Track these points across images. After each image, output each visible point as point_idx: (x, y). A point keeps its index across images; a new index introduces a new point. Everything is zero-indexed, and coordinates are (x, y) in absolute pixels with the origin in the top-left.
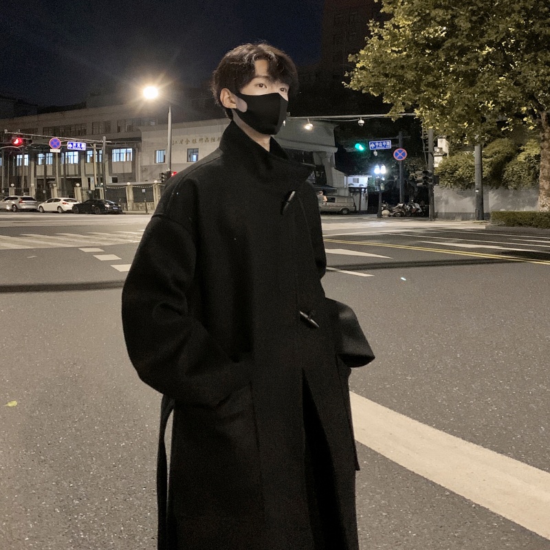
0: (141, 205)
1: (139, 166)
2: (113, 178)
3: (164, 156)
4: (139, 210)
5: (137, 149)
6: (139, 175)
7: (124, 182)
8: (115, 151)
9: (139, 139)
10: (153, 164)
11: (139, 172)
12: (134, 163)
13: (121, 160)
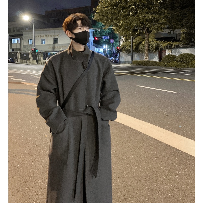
0: (24, 61)
1: (23, 45)
2: (12, 50)
3: (32, 42)
4: (23, 62)
5: (21, 39)
6: (23, 49)
7: (17, 51)
8: (13, 39)
9: (22, 35)
10: (28, 45)
11: (23, 48)
12: (20, 44)
13: (15, 43)
